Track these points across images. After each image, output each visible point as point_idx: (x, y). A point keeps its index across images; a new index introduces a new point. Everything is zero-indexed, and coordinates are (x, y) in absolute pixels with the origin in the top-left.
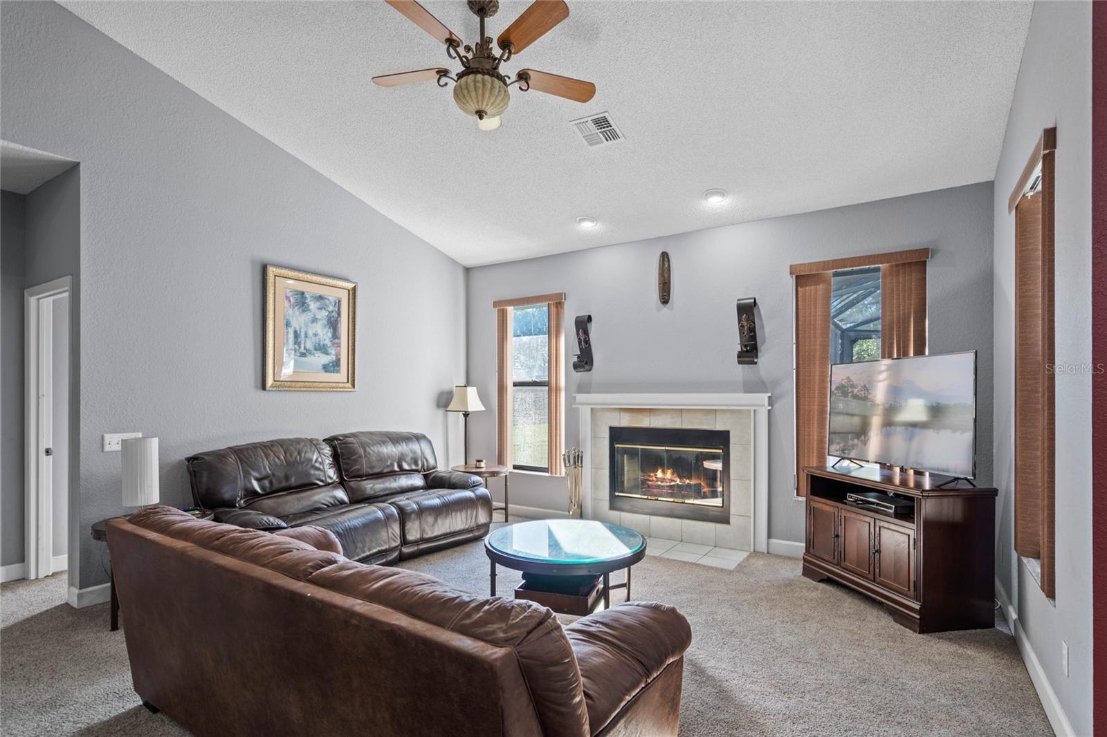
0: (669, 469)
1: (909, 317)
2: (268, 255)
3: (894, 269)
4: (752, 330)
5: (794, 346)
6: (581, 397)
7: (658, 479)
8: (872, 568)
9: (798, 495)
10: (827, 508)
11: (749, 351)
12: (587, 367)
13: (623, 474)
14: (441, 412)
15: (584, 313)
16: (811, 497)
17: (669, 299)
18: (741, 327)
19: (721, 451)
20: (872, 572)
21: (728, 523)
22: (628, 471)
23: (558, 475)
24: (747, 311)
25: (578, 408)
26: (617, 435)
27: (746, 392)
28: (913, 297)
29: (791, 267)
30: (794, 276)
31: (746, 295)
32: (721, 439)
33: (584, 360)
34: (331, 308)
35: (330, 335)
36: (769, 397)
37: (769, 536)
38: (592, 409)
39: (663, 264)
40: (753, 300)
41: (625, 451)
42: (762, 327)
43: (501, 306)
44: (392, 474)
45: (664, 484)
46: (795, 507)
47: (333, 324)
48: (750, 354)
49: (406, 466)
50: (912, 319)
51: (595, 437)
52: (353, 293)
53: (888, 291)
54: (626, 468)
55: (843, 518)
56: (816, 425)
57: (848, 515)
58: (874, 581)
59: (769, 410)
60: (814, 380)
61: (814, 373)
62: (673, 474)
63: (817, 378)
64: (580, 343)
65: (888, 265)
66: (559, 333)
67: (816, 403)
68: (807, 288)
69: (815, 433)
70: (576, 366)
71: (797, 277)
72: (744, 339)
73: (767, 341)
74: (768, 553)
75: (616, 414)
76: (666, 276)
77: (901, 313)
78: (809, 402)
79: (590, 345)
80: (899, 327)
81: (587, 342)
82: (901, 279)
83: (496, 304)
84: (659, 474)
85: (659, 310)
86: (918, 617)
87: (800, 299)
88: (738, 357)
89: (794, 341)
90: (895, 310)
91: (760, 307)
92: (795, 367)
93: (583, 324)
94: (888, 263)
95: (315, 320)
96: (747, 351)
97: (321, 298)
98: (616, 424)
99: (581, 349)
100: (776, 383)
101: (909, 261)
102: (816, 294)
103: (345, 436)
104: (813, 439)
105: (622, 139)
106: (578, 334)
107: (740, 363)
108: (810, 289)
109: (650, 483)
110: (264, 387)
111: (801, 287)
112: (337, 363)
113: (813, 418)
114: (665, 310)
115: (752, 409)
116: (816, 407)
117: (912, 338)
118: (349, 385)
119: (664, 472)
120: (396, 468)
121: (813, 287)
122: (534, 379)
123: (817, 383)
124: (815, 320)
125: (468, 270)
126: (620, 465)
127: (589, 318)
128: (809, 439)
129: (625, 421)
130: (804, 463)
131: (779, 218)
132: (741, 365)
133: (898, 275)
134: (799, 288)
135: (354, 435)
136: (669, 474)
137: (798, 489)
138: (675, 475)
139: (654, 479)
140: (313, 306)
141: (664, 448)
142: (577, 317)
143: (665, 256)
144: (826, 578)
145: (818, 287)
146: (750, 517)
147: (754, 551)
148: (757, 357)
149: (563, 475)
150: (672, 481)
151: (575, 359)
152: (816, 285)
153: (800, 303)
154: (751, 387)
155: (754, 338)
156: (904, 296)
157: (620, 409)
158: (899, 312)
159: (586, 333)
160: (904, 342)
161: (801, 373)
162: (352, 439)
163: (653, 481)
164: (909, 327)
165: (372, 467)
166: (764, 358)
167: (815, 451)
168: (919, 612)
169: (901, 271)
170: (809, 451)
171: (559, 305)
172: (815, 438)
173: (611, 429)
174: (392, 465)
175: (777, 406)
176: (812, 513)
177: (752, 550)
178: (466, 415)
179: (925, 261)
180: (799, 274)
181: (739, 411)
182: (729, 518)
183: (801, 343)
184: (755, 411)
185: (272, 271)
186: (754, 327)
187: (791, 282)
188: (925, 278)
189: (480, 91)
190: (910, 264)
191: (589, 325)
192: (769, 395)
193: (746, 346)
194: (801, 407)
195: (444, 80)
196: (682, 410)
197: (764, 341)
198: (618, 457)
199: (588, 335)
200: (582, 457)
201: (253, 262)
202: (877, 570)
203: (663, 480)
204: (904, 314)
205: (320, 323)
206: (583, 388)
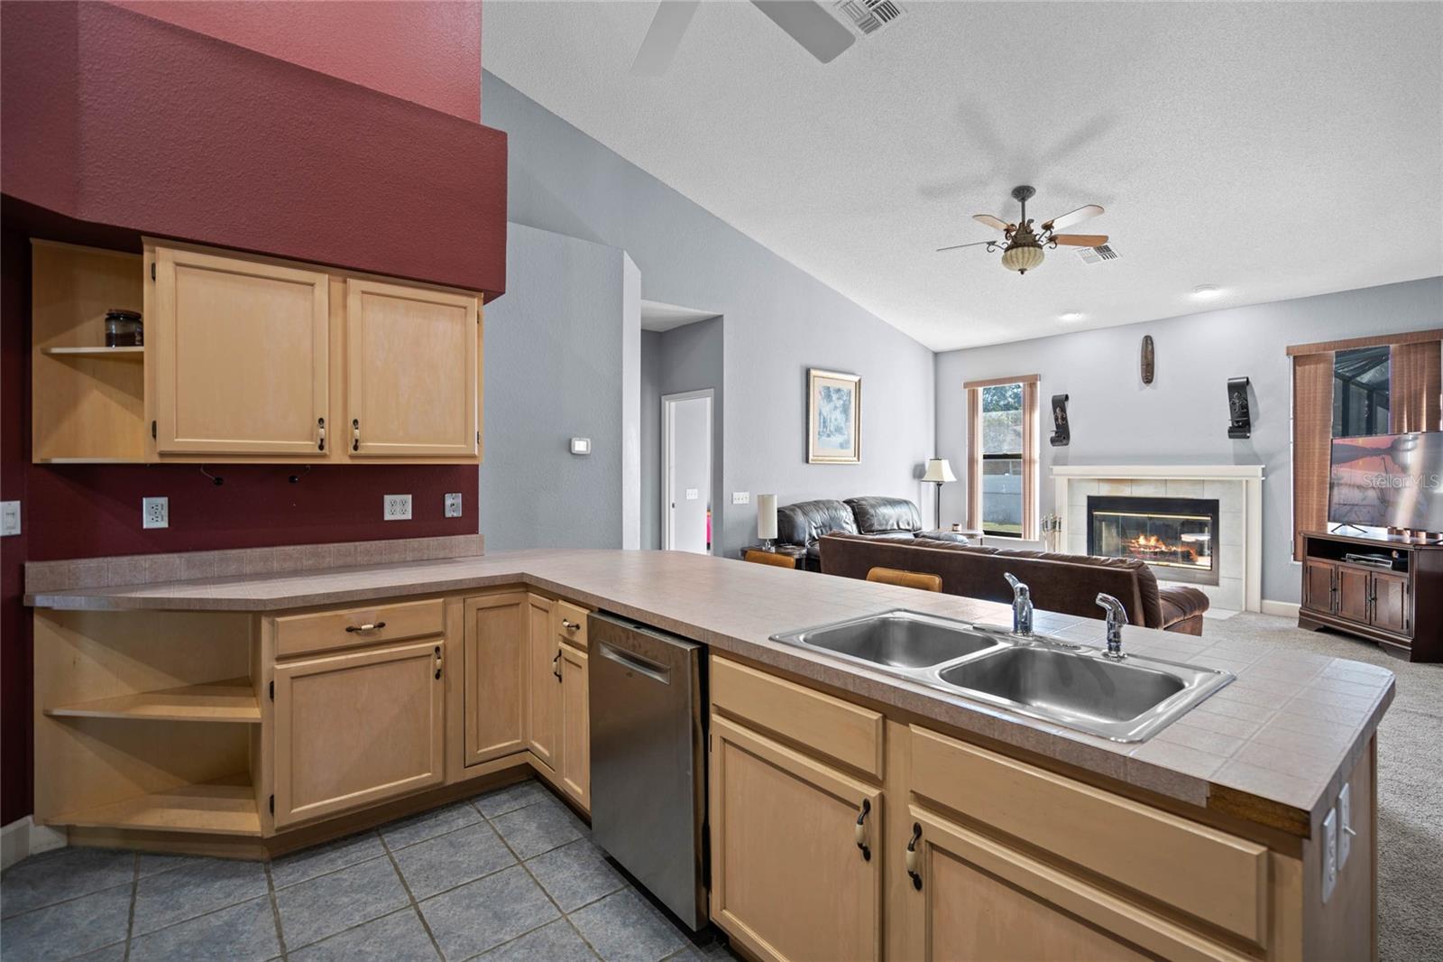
0: (1153, 535)
1: (1421, 394)
2: (809, 362)
3: (1404, 348)
4: (1245, 407)
5: (1292, 421)
6: (1057, 469)
7: (1140, 546)
8: (1368, 614)
9: (1295, 560)
10: (1325, 566)
11: (1241, 425)
12: (1065, 442)
13: (1100, 539)
14: (916, 482)
15: (1060, 393)
16: (1309, 557)
17: (1152, 378)
18: (1232, 405)
19: (1209, 518)
20: (1368, 617)
21: (1217, 584)
22: (1106, 537)
23: (1032, 540)
24: (1239, 391)
25: (1055, 480)
26: (1094, 503)
27: (1237, 463)
28: (1426, 374)
29: (1288, 348)
30: (1292, 357)
31: (1238, 375)
32: (1211, 507)
33: (1062, 434)
34: (845, 398)
35: (844, 419)
36: (1263, 469)
37: (1263, 597)
38: (1069, 480)
39: (1147, 347)
40: (1245, 380)
41: (1104, 519)
42: (1256, 404)
43: (971, 386)
44: (892, 530)
45: (1148, 550)
46: (1291, 571)
47: (845, 410)
48: (1241, 429)
49: (902, 527)
50: (1425, 395)
51: (1071, 505)
52: (858, 385)
53: (1397, 370)
54: (1104, 535)
55: (1340, 574)
56: (1315, 495)
57: (1345, 571)
58: (1370, 624)
59: (1263, 481)
60: (1314, 453)
61: (1314, 446)
62: (1158, 541)
63: (1317, 451)
64: (1056, 419)
65: (1397, 345)
66: (1034, 410)
67: (1316, 474)
68: (1307, 367)
69: (1315, 502)
70: (1053, 441)
71: (1295, 358)
72: (1236, 415)
73: (1261, 417)
74: (1261, 612)
75: (1095, 485)
76: (1149, 357)
77: (1413, 389)
78: (1308, 473)
79: (1067, 422)
80: (1409, 402)
81: (1064, 419)
82: (1412, 358)
83: (966, 385)
84: (1142, 540)
85: (1141, 389)
86: (1410, 649)
87: (1298, 377)
88: (1229, 432)
89: (1292, 416)
90: (1405, 387)
91: (1253, 386)
92: (1292, 440)
93: (1060, 403)
94: (1397, 343)
95: (836, 408)
96: (1239, 427)
97: (838, 391)
98: (1095, 493)
99: (1058, 426)
100: (1270, 456)
101: (1420, 341)
102: (1316, 372)
103: (859, 500)
104: (1312, 508)
105: (1119, 257)
106: (1055, 412)
107: (1230, 437)
108: (1309, 369)
109: (1132, 549)
110: (807, 461)
111: (1300, 366)
112: (847, 442)
113: (1313, 488)
114: (1148, 388)
115: (1244, 479)
116: (1316, 478)
117: (1425, 413)
118: (856, 459)
119: (1146, 538)
120: (896, 527)
121: (1312, 366)
122: (1005, 452)
123: (1317, 455)
124: (1315, 398)
125: (936, 355)
126: (1098, 532)
127: (1067, 397)
128: (1308, 508)
129: (1104, 491)
130: (1299, 529)
131: (1275, 302)
132: (1232, 440)
133: (1409, 353)
134: (1297, 368)
135: (863, 499)
136: (1153, 541)
137: (1295, 554)
138: (1160, 542)
139: (1136, 545)
140: (834, 397)
141: (1146, 515)
142: (1054, 397)
143: (1148, 341)
144: (1322, 627)
145: (1318, 366)
146: (1241, 579)
147: (1246, 610)
148: (1249, 432)
149: (1037, 539)
150: (1156, 547)
151: (1053, 434)
152: (1316, 364)
153: (1298, 381)
154: (1241, 460)
155: (1246, 414)
156: (1416, 374)
157: (1099, 480)
158: (1410, 387)
159: (1063, 410)
160: (1415, 416)
161: (1299, 447)
162: (864, 502)
163: (1135, 547)
164: (1421, 402)
165: (881, 525)
166: (1258, 433)
167: (1315, 519)
168: (1411, 645)
169: (1412, 350)
170: (1308, 519)
171: (1032, 385)
172: (1315, 506)
173: (1089, 497)
174: (893, 525)
175: (1272, 478)
176: (1307, 571)
177: (1244, 609)
178: (939, 485)
179: (1440, 342)
180: (1297, 354)
181: (1230, 482)
182: (1218, 580)
183: (1299, 419)
184: (1247, 481)
185: (813, 372)
186: (1247, 404)
187: (1288, 363)
188: (1440, 357)
189: (1026, 259)
190: (1423, 344)
191: (1066, 403)
192: (1263, 466)
193: (1237, 422)
194: (1299, 478)
195: (992, 248)
196: (1166, 480)
197: (1257, 418)
198: (1096, 524)
199: (1065, 412)
200: (1060, 523)
201: (802, 367)
202: (1373, 615)
203: (1145, 547)
204: (1416, 390)
205: (838, 411)
206: (1058, 461)
